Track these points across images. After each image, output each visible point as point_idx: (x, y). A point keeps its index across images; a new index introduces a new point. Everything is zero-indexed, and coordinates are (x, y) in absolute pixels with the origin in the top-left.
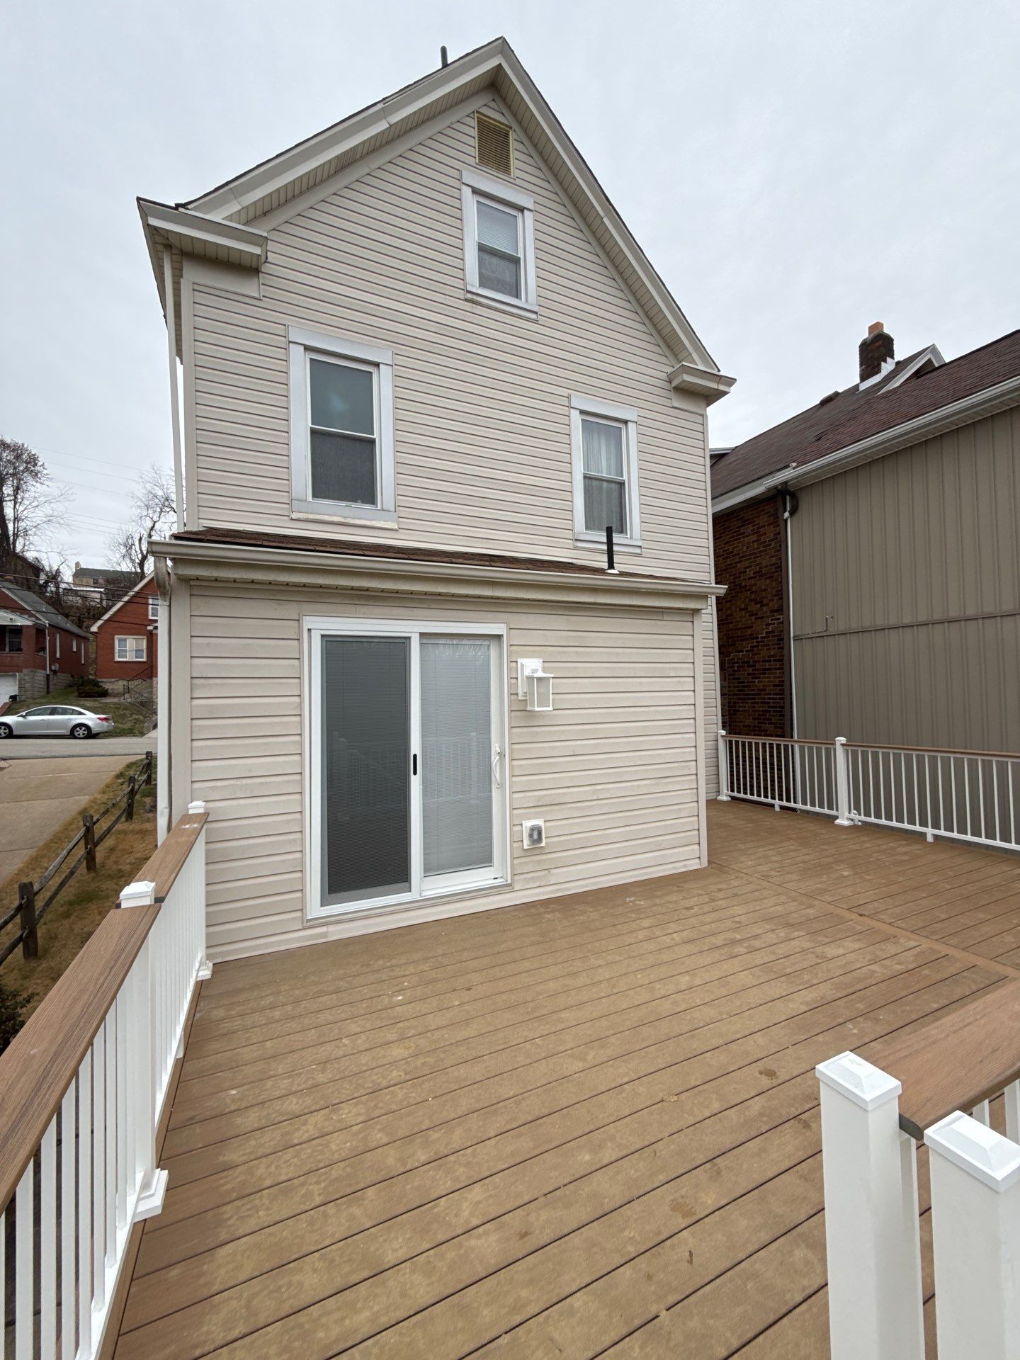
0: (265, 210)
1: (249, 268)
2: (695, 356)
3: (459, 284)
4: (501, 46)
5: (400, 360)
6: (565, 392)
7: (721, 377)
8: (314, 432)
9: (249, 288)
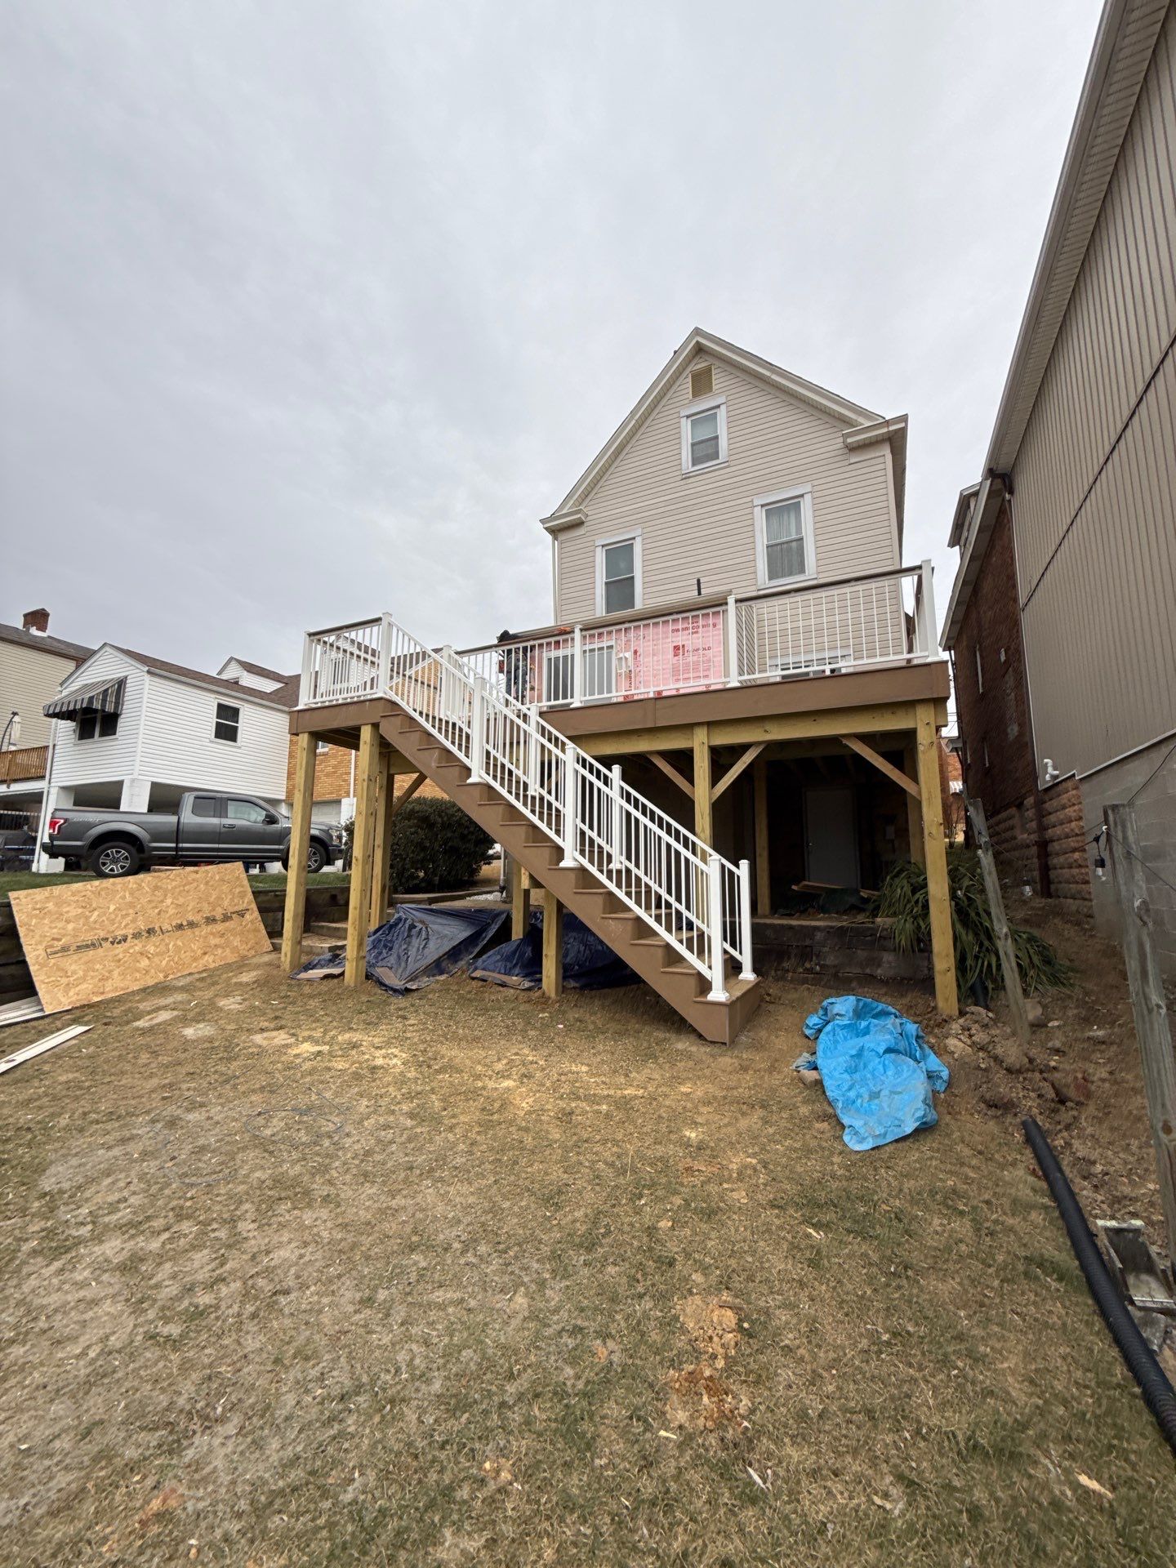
0: (586, 495)
1: (578, 524)
2: (861, 420)
3: (678, 473)
4: (697, 331)
5: (645, 530)
6: (749, 499)
7: (887, 422)
8: (606, 583)
9: (581, 531)
